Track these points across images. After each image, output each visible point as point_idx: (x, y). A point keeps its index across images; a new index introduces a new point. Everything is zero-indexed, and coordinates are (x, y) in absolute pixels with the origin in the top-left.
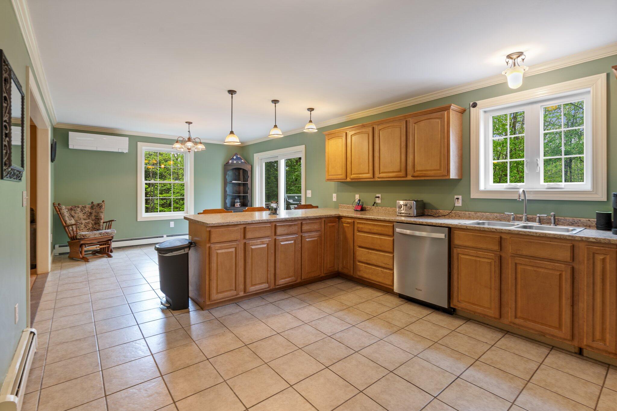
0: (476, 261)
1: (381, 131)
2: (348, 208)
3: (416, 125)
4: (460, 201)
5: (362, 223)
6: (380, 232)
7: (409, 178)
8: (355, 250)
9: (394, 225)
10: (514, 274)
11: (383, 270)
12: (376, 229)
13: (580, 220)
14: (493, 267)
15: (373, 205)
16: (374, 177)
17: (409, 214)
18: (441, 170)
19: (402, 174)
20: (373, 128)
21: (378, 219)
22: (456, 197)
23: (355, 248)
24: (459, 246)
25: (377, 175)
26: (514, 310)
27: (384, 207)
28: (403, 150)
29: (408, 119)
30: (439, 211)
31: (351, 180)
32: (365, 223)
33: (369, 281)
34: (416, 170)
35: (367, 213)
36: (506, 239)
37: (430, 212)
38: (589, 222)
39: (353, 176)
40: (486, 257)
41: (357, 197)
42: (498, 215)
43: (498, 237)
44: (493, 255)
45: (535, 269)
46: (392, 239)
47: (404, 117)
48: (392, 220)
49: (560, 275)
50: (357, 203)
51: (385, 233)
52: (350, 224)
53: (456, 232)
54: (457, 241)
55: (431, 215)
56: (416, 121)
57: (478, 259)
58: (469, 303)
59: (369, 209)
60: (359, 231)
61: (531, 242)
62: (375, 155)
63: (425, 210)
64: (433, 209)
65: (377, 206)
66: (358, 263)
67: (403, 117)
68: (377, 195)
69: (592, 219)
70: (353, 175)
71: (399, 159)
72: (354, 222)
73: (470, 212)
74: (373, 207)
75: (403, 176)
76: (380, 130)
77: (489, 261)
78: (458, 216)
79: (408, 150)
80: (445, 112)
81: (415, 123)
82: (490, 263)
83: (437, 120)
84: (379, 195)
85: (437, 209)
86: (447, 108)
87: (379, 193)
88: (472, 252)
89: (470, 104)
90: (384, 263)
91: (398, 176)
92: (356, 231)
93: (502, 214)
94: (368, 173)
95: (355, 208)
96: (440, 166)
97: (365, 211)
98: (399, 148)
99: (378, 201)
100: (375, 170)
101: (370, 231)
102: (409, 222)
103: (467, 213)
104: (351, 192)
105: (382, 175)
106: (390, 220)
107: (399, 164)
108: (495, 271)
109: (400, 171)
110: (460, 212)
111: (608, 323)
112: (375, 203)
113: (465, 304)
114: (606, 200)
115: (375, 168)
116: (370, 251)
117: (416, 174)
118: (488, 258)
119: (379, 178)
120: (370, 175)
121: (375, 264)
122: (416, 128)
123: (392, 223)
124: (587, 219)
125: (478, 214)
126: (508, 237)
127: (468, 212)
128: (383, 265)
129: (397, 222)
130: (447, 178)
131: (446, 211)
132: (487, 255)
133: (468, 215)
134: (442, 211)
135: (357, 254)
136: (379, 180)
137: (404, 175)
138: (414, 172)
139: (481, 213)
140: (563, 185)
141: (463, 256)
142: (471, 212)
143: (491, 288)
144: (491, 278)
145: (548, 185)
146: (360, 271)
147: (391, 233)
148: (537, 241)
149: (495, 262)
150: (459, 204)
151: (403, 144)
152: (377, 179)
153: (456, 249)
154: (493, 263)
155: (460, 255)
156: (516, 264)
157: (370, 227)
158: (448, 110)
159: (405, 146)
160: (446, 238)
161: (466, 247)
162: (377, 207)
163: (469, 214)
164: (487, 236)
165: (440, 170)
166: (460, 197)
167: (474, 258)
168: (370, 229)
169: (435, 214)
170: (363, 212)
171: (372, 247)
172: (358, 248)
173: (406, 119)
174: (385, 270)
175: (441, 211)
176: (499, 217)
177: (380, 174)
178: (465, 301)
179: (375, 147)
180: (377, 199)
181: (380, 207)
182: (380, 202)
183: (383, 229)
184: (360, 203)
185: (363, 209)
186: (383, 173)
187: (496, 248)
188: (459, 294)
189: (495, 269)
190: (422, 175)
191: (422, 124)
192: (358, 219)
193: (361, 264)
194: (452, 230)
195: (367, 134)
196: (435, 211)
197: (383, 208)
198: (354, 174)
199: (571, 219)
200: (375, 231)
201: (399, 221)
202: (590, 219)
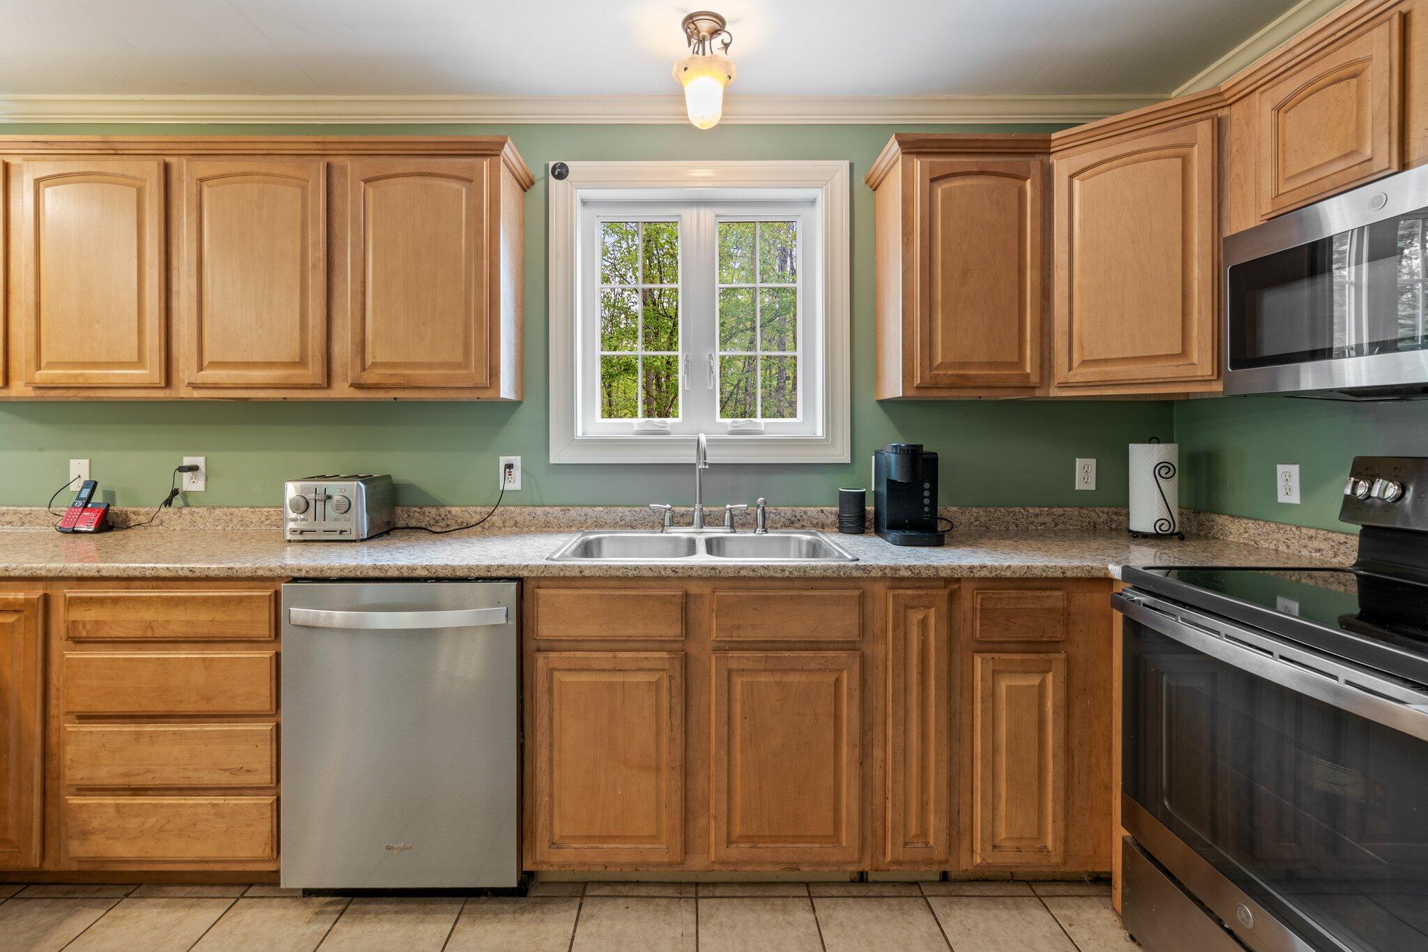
0: (611, 686)
1: (208, 187)
2: (23, 524)
3: (370, 191)
4: (517, 473)
5: (101, 601)
6: (203, 631)
7: (341, 390)
8: (53, 740)
9: (277, 594)
10: (725, 708)
11: (219, 800)
12: (178, 621)
13: (805, 512)
14: (665, 696)
15: (168, 503)
16: (168, 382)
17: (341, 532)
18: (467, 367)
19: (313, 373)
20: (167, 168)
21: (190, 574)
22: (504, 460)
23: (54, 723)
24: (552, 646)
25: (186, 370)
26: (725, 820)
27: (220, 507)
28: (317, 281)
29: (336, 161)
30: (449, 512)
31: (39, 393)
32: (115, 601)
33: (145, 868)
34: (369, 361)
35: (131, 546)
36: (701, 596)
37: (416, 514)
38: (821, 515)
39: (45, 375)
40: (646, 665)
41: (79, 469)
42: (627, 513)
43: (681, 593)
44: (664, 655)
45: (778, 677)
46: (267, 654)
47: (320, 147)
48: (268, 574)
49: (838, 682)
50: (78, 498)
51: (229, 632)
52: (16, 611)
53: (542, 592)
54: (546, 628)
55: (419, 525)
56: (372, 175)
57: (618, 678)
58: (589, 838)
59: (142, 519)
60: (79, 641)
61: (767, 598)
62: (174, 288)
63: (399, 510)
64: (426, 506)
65: (187, 505)
66: (75, 801)
67: (315, 146)
68: (188, 461)
69: (827, 508)
70: (45, 369)
71: (297, 315)
72: (46, 599)
73: (547, 509)
74: (164, 510)
75: (311, 381)
76: (201, 180)
77: (653, 678)
78: (512, 523)
79: (336, 281)
80: (485, 162)
81: (366, 181)
82: (657, 684)
83: (455, 185)
84: (199, 461)
85: (439, 505)
86: (490, 150)
87: (194, 450)
88: (602, 658)
89: (547, 166)
90: (225, 770)
91: (291, 381)
92: (57, 643)
93: (637, 509)
94: (140, 363)
95: (66, 519)
96: (467, 353)
97: (122, 529)
98: (298, 268)
99: (188, 483)
100: (175, 351)
101: (149, 634)
102: (352, 575)
103: (539, 511)
104: (41, 449)
105: (210, 375)
106: (260, 573)
107: (296, 333)
108: (671, 708)
109: (301, 362)
110: (518, 510)
111: (932, 789)
112: (175, 492)
113: (574, 845)
114: (848, 461)
115: (175, 344)
116: (149, 728)
117: (371, 377)
118: (650, 670)
119: (195, 386)
120: (151, 372)
121: (178, 781)
122: (370, 199)
123: (268, 584)
124: (819, 509)
125: (573, 513)
126: (705, 589)
127: (542, 509)
128: (224, 779)
129: (295, 580)
130: (486, 395)
131: (474, 509)
132: (646, 658)
133: (542, 518)
134: (457, 508)
135: (69, 757)
136: (197, 394)
137: (318, 380)
138: (364, 369)
139: (579, 508)
140: (762, 424)
141: (568, 678)
142: (550, 506)
143: (658, 770)
144: (658, 733)
145: (735, 425)
146: (85, 834)
147: (264, 630)
148: (784, 593)
149: (671, 678)
150: (514, 483)
151: (317, 254)
152: (183, 392)
153: (544, 654)
154: (665, 684)
155: (556, 674)
156: (730, 672)
157: (148, 615)
158: (494, 158)
159: (322, 265)
160: (510, 622)
161: (576, 644)
162: (185, 511)
163: (546, 514)
164: (648, 596)
165: (464, 365)
166: (516, 460)
167: (604, 678)
168: (150, 626)
169: (432, 522)
170: (109, 538)
171: (160, 708)
172: (70, 727)
173: (330, 159)
174: (233, 801)
175: (456, 510)
176: (630, 518)
177: (201, 368)
178: (574, 837)
179: (174, 250)
180: (186, 476)
181: (200, 510)
182: (202, 489)
183: (220, 616)
184: (98, 498)
185: (107, 524)
186: (215, 365)
187: (672, 630)
188: (556, 815)
189: (670, 701)
190: (394, 381)
191: (396, 187)
192: (75, 583)
193: (92, 800)
194: (528, 587)
195: (133, 191)
196: (433, 511)
197: (218, 511)
198: (51, 365)
199: (786, 511)
200: (177, 630)
201: (303, 574)
202: (822, 508)
